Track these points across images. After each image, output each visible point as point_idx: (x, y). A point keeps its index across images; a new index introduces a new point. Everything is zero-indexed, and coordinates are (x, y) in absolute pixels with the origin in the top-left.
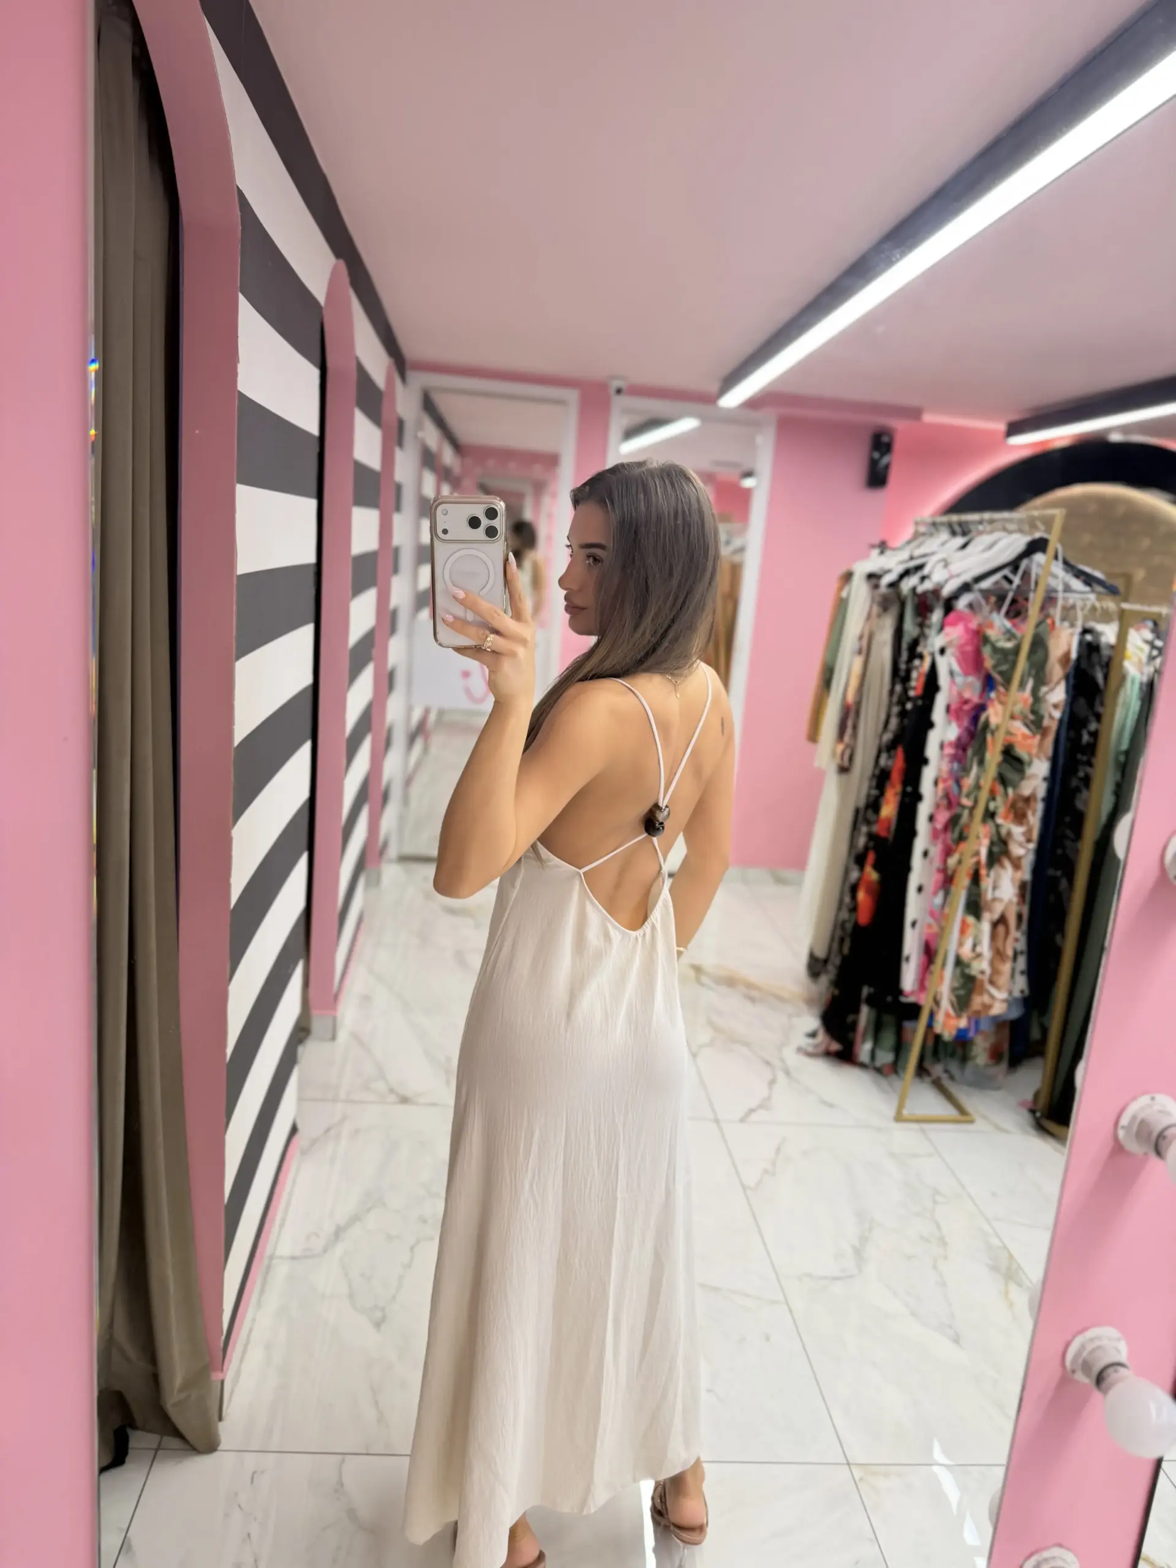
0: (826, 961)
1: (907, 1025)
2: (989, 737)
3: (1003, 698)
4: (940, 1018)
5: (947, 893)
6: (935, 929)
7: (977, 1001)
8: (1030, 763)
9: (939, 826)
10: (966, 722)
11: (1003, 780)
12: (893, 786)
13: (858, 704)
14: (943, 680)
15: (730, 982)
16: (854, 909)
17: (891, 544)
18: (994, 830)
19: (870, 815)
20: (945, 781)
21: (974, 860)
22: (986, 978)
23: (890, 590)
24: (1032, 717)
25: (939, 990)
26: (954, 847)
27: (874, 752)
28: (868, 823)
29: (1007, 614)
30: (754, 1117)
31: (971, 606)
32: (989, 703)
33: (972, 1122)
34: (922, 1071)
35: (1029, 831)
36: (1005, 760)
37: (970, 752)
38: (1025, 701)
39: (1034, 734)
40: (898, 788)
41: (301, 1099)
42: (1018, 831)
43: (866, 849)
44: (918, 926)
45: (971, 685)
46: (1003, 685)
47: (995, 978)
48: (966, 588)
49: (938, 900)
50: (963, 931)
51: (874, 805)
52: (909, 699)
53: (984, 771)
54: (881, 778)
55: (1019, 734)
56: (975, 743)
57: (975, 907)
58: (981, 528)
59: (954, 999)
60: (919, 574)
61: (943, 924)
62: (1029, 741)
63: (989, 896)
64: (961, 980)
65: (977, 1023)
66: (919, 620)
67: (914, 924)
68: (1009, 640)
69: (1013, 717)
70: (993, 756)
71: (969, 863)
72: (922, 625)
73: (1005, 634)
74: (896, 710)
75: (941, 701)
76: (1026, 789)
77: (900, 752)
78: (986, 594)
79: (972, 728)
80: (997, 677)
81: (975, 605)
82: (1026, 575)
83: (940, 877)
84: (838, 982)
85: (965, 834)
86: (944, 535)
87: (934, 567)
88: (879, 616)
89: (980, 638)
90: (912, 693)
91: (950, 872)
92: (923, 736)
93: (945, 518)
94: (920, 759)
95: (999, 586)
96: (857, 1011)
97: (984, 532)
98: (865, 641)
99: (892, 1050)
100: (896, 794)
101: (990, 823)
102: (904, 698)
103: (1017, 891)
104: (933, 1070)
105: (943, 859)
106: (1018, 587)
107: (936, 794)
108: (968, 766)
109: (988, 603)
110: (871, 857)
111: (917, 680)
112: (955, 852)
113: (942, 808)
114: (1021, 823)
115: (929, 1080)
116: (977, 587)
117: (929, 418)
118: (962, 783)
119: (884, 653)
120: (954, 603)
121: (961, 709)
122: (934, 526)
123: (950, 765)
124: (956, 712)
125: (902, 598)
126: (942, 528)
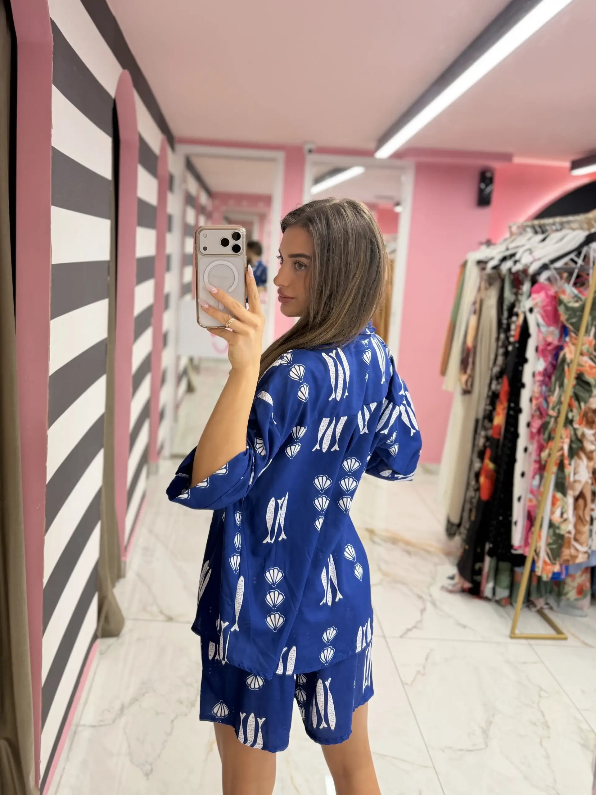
0: (459, 526)
1: (517, 570)
2: (566, 368)
3: (574, 341)
4: (540, 565)
5: (541, 478)
6: (535, 502)
7: (566, 553)
8: (595, 386)
9: (534, 430)
10: (550, 358)
11: (577, 397)
12: (502, 403)
13: (475, 347)
14: (533, 329)
15: (394, 541)
16: (478, 489)
17: (493, 241)
18: (572, 433)
19: (487, 423)
20: (537, 399)
21: (559, 453)
22: (572, 536)
23: (494, 271)
24: (595, 354)
25: (538, 544)
26: (545, 444)
27: (488, 381)
28: (485, 429)
29: (575, 284)
30: (410, 634)
31: (549, 279)
32: (565, 345)
33: (565, 639)
34: (528, 602)
36: (578, 384)
37: (553, 378)
38: (590, 342)
40: (505, 404)
42: (589, 432)
43: (485, 447)
44: (522, 500)
45: (552, 333)
46: (574, 333)
47: (578, 537)
48: (545, 267)
49: (536, 482)
50: (553, 504)
51: (489, 417)
52: (510, 343)
53: (564, 391)
54: (494, 398)
55: (587, 365)
56: (557, 373)
57: (561, 486)
58: (554, 228)
59: (549, 551)
60: (513, 259)
61: (540, 498)
62: (594, 370)
63: (572, 479)
64: (554, 538)
65: (567, 568)
66: (514, 290)
67: (519, 499)
68: (577, 301)
69: (582, 354)
70: (570, 381)
71: (556, 455)
72: (516, 294)
73: (574, 298)
74: (501, 351)
75: (532, 344)
76: (594, 404)
77: (505, 380)
78: (559, 271)
79: (554, 362)
80: (570, 327)
81: (552, 279)
82: (586, 258)
83: (537, 466)
84: (467, 540)
85: (553, 435)
86: (530, 233)
87: (522, 254)
88: (486, 289)
89: (556, 301)
90: (512, 339)
91: (543, 462)
92: (520, 368)
93: (529, 223)
94: (519, 385)
95: (568, 267)
96: (482, 560)
97: (557, 230)
98: (478, 306)
99: (507, 588)
100: (504, 409)
101: (570, 428)
102: (507, 343)
103: (591, 475)
104: (536, 602)
105: (538, 453)
106: (581, 266)
107: (531, 408)
108: (553, 388)
109: (561, 278)
110: (488, 453)
111: (514, 331)
112: (546, 448)
113: (536, 418)
114: (591, 428)
115: (534, 609)
116: (553, 266)
117: (518, 160)
118: (548, 400)
119: (491, 313)
120: (538, 277)
121: (546, 349)
122: (524, 228)
123: (540, 388)
124: (543, 351)
125: (503, 276)
126: (528, 230)
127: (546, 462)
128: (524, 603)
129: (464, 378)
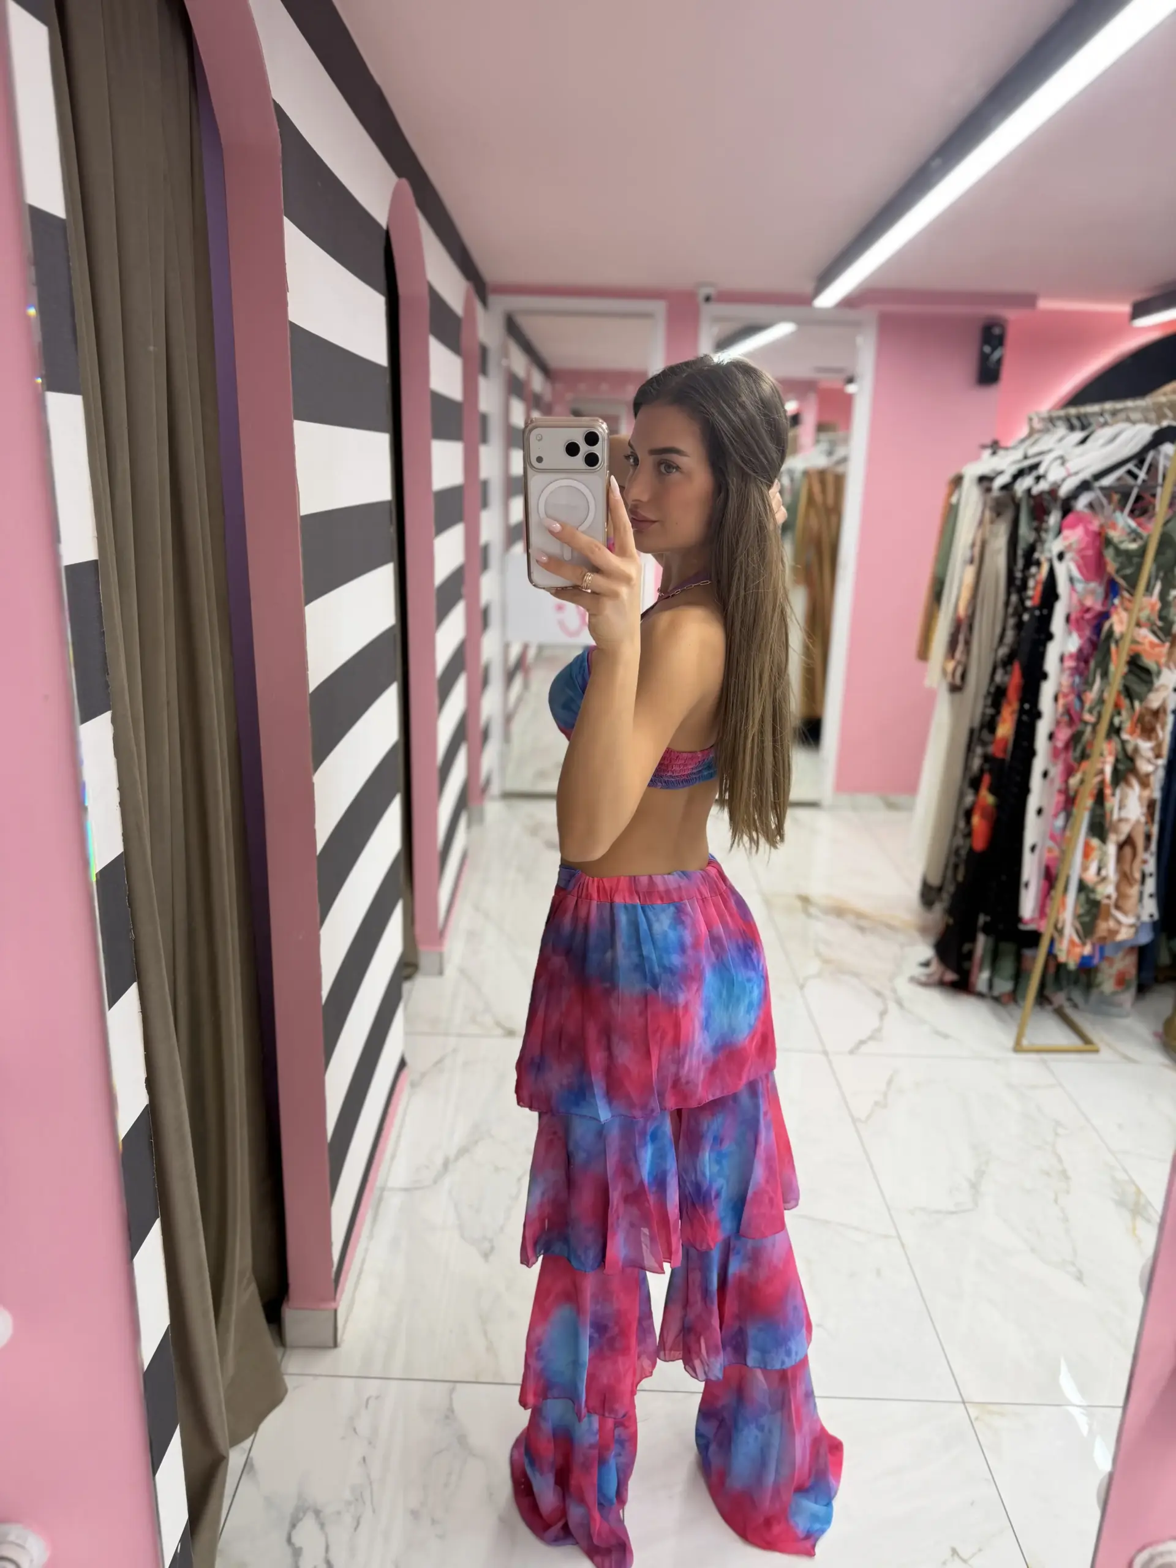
0: (940, 889)
1: (1027, 952)
2: (1113, 647)
4: (1063, 945)
5: (1069, 816)
6: (1056, 852)
7: (1103, 927)
8: (1159, 673)
9: (1060, 744)
10: (1088, 632)
11: (1129, 693)
12: (1010, 704)
13: (971, 617)
14: (1062, 587)
15: (839, 912)
16: (969, 834)
17: (1003, 444)
18: (1119, 747)
19: (985, 735)
20: (1065, 696)
21: (1098, 779)
22: (1112, 902)
23: (1004, 493)
24: (1160, 624)
25: (1061, 917)
26: (1075, 765)
27: (989, 669)
28: (984, 744)
29: (1132, 512)
30: (864, 1049)
31: (1091, 506)
32: (1112, 610)
33: (1097, 1051)
34: (1042, 999)
35: (1159, 746)
36: (1130, 671)
37: (1092, 664)
38: (1153, 606)
39: (1163, 642)
40: (1015, 706)
41: (407, 1034)
42: (1146, 746)
43: (982, 771)
44: (1037, 851)
45: (1093, 592)
46: (1128, 592)
47: (1120, 903)
48: (1085, 486)
49: (1060, 822)
50: (1086, 855)
52: (1026, 609)
53: (1109, 684)
54: (997, 696)
55: (1146, 641)
56: (1098, 655)
57: (1099, 828)
58: (1102, 420)
59: (1079, 926)
60: (1035, 474)
61: (1065, 847)
62: (1157, 650)
63: (1115, 817)
64: (1086, 907)
65: (1102, 950)
66: (1035, 524)
67: (1033, 849)
68: (1134, 540)
69: (1139, 625)
70: (1118, 667)
71: (1093, 782)
72: (1038, 530)
73: (1129, 534)
74: (1011, 622)
75: (1060, 611)
76: (1154, 701)
77: (1016, 668)
78: (1107, 491)
79: (1094, 638)
80: (1121, 582)
81: (1096, 504)
82: (1152, 469)
83: (1062, 798)
84: (953, 911)
85: (1088, 751)
86: (1061, 430)
87: (1050, 465)
88: (992, 522)
89: (1102, 540)
90: (1029, 603)
91: (1072, 793)
92: (1041, 649)
93: (1062, 413)
94: (1039, 675)
95: (1121, 483)
96: (973, 940)
97: (1105, 424)
98: (977, 549)
99: (1010, 979)
100: (1013, 712)
101: (1115, 739)
102: (1020, 609)
103: (1145, 810)
104: (1053, 997)
105: (1064, 778)
106: (1144, 481)
107: (1056, 710)
108: (1090, 679)
109: (1110, 501)
110: (987, 780)
111: (1034, 590)
112: (1077, 771)
113: (1062, 725)
114: (1149, 738)
115: (1051, 1009)
116: (1097, 484)
117: (1045, 304)
118: (1084, 697)
119: (998, 561)
120: (1073, 503)
121: (1082, 618)
122: (1051, 421)
123: (1070, 680)
124: (1077, 621)
125: (1017, 500)
126: (1059, 423)
127: (1077, 792)
128: (1036, 999)
129: (951, 666)
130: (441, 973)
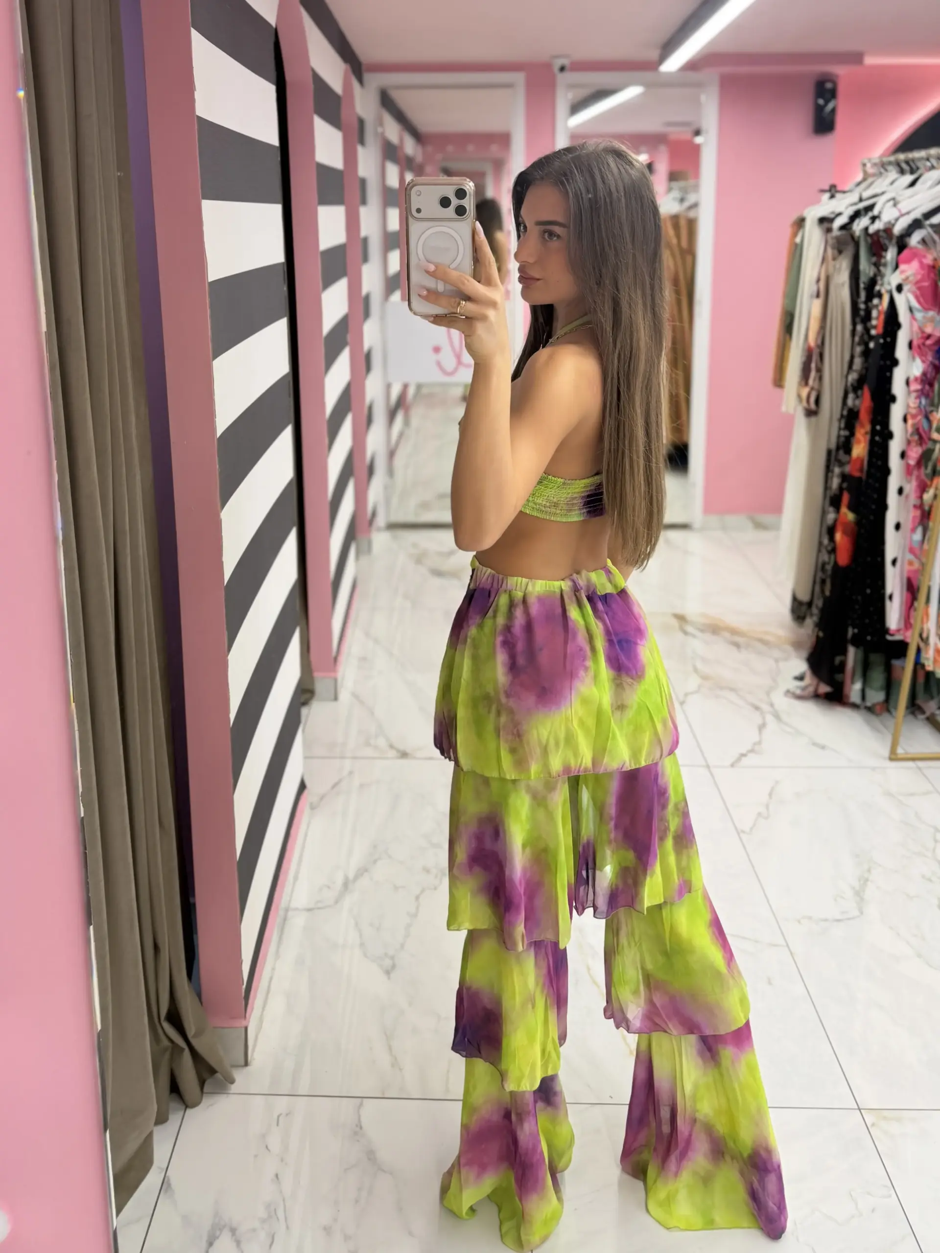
0: (810, 603)
1: (896, 663)
4: (929, 654)
5: (925, 530)
6: (917, 565)
9: (912, 462)
10: (930, 358)
12: (862, 426)
13: (821, 347)
14: (903, 315)
15: (714, 629)
16: (833, 550)
17: (839, 188)
19: (842, 455)
20: (914, 417)
23: (844, 232)
25: (925, 627)
26: (929, 483)
27: (841, 394)
28: (841, 464)
30: (745, 761)
31: (923, 241)
34: (913, 708)
37: (936, 386)
40: (868, 427)
41: (306, 757)
43: (841, 489)
44: (898, 564)
45: (931, 319)
48: (917, 224)
49: (918, 536)
52: (871, 338)
54: (850, 419)
58: (928, 164)
60: (870, 214)
61: (924, 560)
66: (874, 259)
67: (894, 562)
72: (877, 265)
74: (858, 349)
75: (902, 338)
77: (866, 392)
78: (937, 228)
81: (927, 240)
83: (918, 513)
84: (821, 625)
86: (893, 174)
87: (882, 208)
88: (834, 259)
89: (936, 273)
90: (873, 332)
91: (927, 508)
92: (888, 374)
93: (892, 158)
94: (888, 397)
96: (844, 652)
97: (933, 167)
98: (822, 284)
99: (881, 689)
100: (866, 433)
102: (866, 337)
104: (924, 706)
105: (918, 494)
107: (906, 431)
108: (936, 400)
110: (846, 498)
111: (877, 321)
112: (931, 486)
113: (913, 444)
115: (922, 717)
116: (928, 222)
117: (869, 60)
118: (931, 418)
119: (842, 293)
120: (907, 239)
121: (924, 344)
122: (884, 166)
123: (918, 401)
124: (919, 347)
125: (856, 238)
126: (890, 168)
127: (931, 507)
128: (907, 708)
129: (805, 392)
130: (336, 698)
